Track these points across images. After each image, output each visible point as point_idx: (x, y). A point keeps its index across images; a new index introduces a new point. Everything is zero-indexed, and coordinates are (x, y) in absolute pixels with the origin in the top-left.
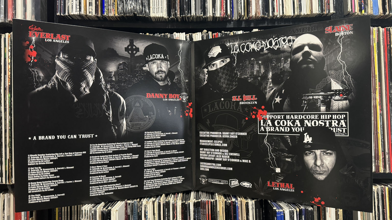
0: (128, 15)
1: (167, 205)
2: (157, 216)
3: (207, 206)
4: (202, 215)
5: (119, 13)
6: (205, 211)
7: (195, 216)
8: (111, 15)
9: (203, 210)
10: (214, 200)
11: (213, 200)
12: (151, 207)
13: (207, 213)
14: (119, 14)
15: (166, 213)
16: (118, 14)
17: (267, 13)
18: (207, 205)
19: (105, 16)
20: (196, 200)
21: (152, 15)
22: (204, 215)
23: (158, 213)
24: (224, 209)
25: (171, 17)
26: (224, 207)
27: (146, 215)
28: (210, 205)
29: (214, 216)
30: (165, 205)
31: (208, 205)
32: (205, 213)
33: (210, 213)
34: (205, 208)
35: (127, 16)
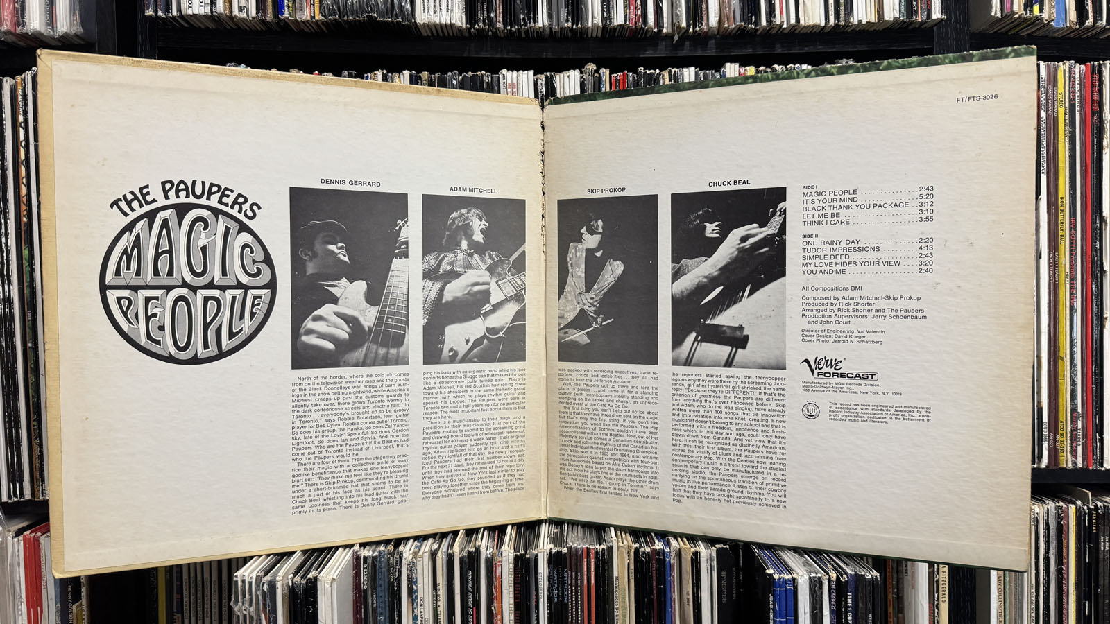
0: (351, 18)
1: (471, 561)
2: (442, 592)
3: (585, 563)
4: (571, 588)
5: (326, 11)
6: (579, 577)
7: (553, 590)
8: (304, 16)
9: (574, 573)
10: (605, 547)
11: (602, 546)
12: (426, 567)
13: (585, 581)
14: (325, 16)
15: (470, 584)
16: (322, 15)
17: (753, 17)
18: (585, 560)
19: (287, 21)
20: (555, 546)
21: (422, 18)
22: (576, 587)
23: (445, 583)
24: (633, 571)
25: (476, 26)
26: (632, 566)
27: (413, 589)
28: (593, 560)
29: (604, 590)
30: (467, 560)
31: (587, 561)
32: (579, 582)
33: (593, 582)
34: (578, 569)
35: (348, 22)
